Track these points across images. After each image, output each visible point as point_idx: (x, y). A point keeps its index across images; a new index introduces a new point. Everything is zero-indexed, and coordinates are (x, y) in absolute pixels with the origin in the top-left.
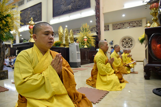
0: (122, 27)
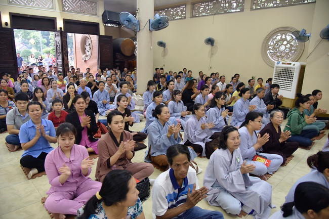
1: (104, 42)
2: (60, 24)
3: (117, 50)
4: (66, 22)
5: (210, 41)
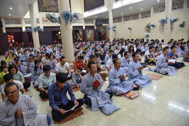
0: (163, 10)
3: (100, 33)
4: (86, 27)
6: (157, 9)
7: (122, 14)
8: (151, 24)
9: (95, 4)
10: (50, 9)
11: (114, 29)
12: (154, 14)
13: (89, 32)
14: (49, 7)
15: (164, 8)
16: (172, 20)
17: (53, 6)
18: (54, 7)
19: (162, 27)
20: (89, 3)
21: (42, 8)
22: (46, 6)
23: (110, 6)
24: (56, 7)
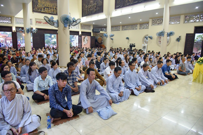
0: (161, 23)
1: (92, 38)
2: (80, 33)
3: (96, 41)
4: (82, 32)
5: (128, 38)
6: (156, 21)
7: (121, 23)
8: (148, 36)
9: (93, 10)
10: (45, 10)
11: (111, 38)
12: (152, 26)
13: (86, 39)
14: (44, 8)
15: (162, 21)
16: (168, 33)
17: (48, 8)
18: (50, 8)
19: (159, 39)
20: (87, 8)
21: (36, 9)
22: (41, 7)
23: (109, 14)
24: (52, 9)
